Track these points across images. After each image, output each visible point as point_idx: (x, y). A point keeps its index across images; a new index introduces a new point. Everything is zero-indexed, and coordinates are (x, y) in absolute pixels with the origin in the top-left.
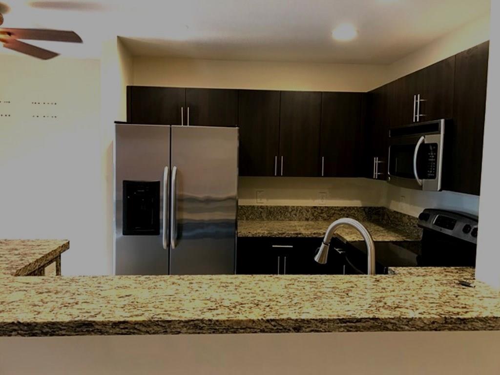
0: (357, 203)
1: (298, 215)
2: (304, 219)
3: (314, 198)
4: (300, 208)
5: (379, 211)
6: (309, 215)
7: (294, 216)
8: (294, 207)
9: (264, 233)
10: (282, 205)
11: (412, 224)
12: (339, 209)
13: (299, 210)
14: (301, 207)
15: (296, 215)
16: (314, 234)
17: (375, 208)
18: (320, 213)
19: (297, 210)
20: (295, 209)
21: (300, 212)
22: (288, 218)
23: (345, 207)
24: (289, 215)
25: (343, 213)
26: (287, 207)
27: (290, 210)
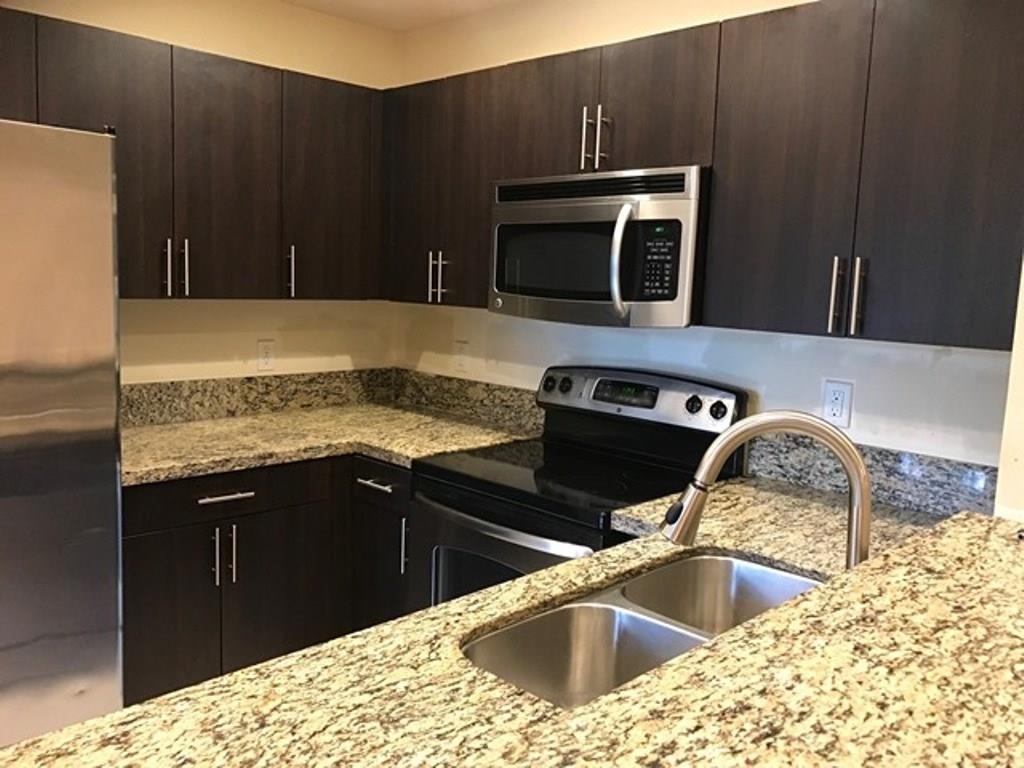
0: (343, 363)
1: (207, 404)
2: (224, 413)
3: (245, 356)
4: (213, 384)
5: (389, 378)
6: (236, 401)
7: (197, 406)
8: (196, 382)
9: (173, 467)
10: (162, 381)
11: (497, 401)
12: (307, 378)
13: (210, 389)
14: (214, 380)
15: (201, 405)
16: (305, 450)
17: (380, 370)
18: (262, 394)
19: (205, 391)
20: (200, 389)
21: (212, 395)
22: (181, 415)
23: (320, 374)
24: (183, 405)
25: (316, 388)
26: (175, 386)
27: (186, 393)
